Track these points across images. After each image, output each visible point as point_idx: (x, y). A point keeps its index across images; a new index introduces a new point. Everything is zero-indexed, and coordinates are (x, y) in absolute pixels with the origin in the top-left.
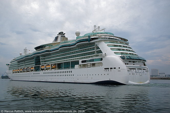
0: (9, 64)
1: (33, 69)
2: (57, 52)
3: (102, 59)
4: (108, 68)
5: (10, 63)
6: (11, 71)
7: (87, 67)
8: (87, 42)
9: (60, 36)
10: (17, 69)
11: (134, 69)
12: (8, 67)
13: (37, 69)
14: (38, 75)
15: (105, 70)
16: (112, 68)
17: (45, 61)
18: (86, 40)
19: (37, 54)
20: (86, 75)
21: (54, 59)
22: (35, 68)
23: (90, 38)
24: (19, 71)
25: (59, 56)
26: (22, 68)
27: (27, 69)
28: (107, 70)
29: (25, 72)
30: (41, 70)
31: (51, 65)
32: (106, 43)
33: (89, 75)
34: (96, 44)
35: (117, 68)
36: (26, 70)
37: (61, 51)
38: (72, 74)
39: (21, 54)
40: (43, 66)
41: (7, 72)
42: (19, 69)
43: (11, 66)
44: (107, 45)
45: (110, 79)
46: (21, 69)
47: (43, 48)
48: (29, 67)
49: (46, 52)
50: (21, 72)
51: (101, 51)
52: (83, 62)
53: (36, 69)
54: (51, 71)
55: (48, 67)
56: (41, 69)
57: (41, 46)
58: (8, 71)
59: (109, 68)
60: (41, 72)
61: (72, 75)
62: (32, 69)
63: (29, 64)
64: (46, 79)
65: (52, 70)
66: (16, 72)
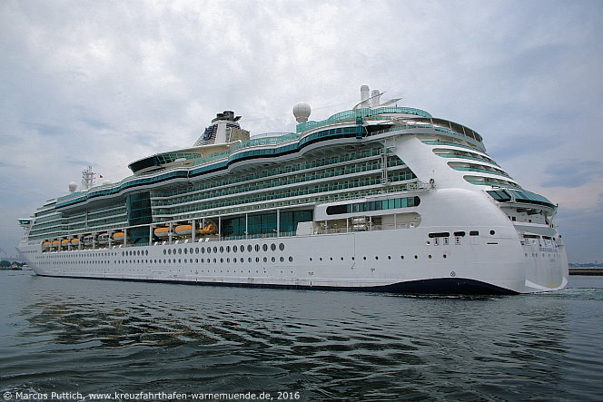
0: (29, 222)
1: (124, 236)
2: (219, 178)
3: (417, 201)
4: (447, 234)
5: (34, 219)
6: (38, 244)
7: (352, 230)
8: (353, 140)
9: (222, 125)
10: (60, 237)
11: (534, 237)
12: (25, 231)
13: (138, 237)
14: (141, 257)
15: (432, 240)
16: (462, 234)
17: (168, 211)
18: (348, 133)
19: (140, 185)
20: (348, 260)
21: (205, 203)
22: (128, 234)
23: (363, 125)
24: (69, 244)
25: (227, 191)
26: (80, 235)
27: (97, 236)
28: (441, 239)
29: (90, 246)
30: (153, 242)
31: (194, 223)
32: (426, 142)
33: (359, 259)
34: (387, 145)
35: (484, 232)
36: (94, 241)
37: (236, 175)
38: (285, 254)
39: (72, 188)
40: (163, 226)
41: (20, 246)
42: (65, 238)
43: (36, 229)
44: (434, 150)
45: (453, 273)
46: (76, 237)
47: (163, 165)
48: (106, 232)
49: (174, 177)
50: (75, 247)
51: (408, 170)
52: (330, 211)
53: (135, 237)
54: (194, 245)
55: (181, 230)
56: (154, 236)
57: (155, 157)
58: (24, 245)
59: (452, 234)
60: (155, 250)
61: (286, 259)
62: (117, 236)
63: (105, 220)
64: (175, 272)
65: (201, 240)
66: (56, 249)
